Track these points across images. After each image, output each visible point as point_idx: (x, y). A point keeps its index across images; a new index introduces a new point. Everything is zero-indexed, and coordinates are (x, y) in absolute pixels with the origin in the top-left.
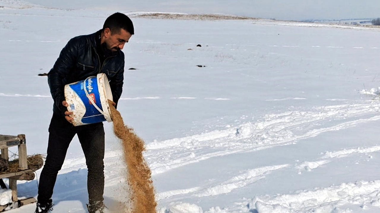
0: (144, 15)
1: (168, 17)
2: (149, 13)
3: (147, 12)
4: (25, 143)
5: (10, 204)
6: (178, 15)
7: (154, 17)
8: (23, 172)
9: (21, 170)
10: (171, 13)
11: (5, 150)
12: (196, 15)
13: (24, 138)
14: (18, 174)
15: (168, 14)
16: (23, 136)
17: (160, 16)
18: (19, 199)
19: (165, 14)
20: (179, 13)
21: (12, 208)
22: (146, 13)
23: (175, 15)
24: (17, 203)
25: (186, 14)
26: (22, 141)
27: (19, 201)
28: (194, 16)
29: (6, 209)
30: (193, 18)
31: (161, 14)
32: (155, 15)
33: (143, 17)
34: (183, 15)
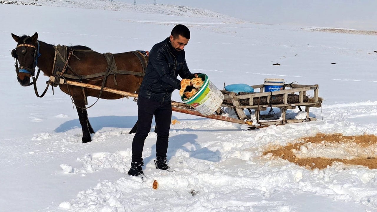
0: (325, 30)
1: (343, 32)
2: (331, 28)
3: (326, 28)
4: (318, 89)
5: (306, 119)
6: (350, 31)
7: (332, 31)
8: (316, 103)
9: (314, 102)
10: (345, 29)
11: (305, 92)
12: (365, 31)
13: (318, 86)
14: (314, 104)
15: (343, 30)
16: (318, 85)
17: (337, 31)
18: (309, 117)
19: (340, 30)
20: (352, 30)
21: (306, 121)
23: (348, 30)
24: (308, 119)
25: (357, 30)
26: (317, 87)
27: (309, 119)
28: (362, 31)
29: (304, 121)
30: (362, 34)
31: (337, 29)
32: (333, 30)
33: (323, 31)
34: (354, 31)
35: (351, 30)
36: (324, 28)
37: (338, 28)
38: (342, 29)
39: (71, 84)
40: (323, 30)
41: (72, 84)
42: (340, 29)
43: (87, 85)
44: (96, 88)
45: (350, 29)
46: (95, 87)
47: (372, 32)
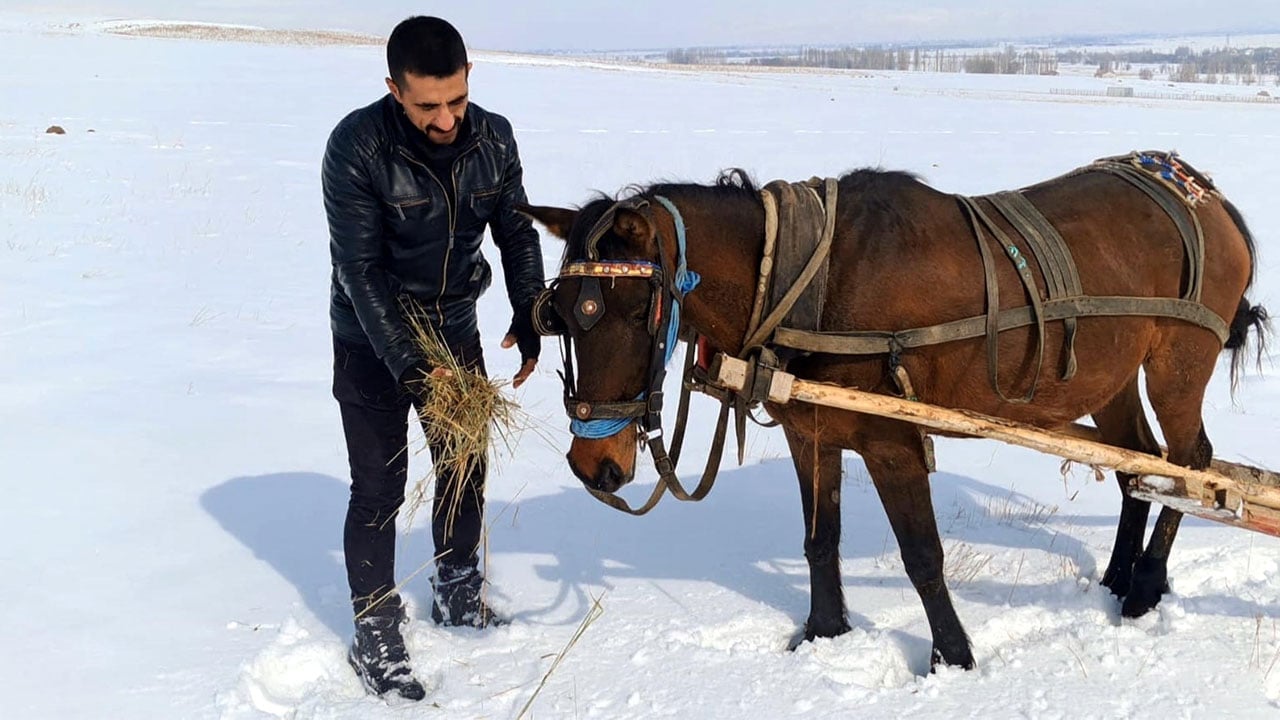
0: (154, 29)
1: (216, 35)
2: (176, 23)
3: (161, 22)
6: (239, 30)
7: (180, 33)
10: (225, 26)
15: (217, 28)
17: (195, 31)
19: (205, 28)
20: (245, 27)
22: (158, 23)
23: (233, 30)
25: (261, 28)
31: (198, 27)
32: (183, 29)
33: (151, 32)
34: (254, 31)
35: (242, 30)
36: (153, 23)
37: (201, 24)
38: (216, 25)
39: (818, 397)
40: (149, 30)
41: (823, 401)
42: (206, 24)
43: (898, 408)
44: (942, 419)
45: (238, 26)
46: (936, 415)
47: (309, 33)
